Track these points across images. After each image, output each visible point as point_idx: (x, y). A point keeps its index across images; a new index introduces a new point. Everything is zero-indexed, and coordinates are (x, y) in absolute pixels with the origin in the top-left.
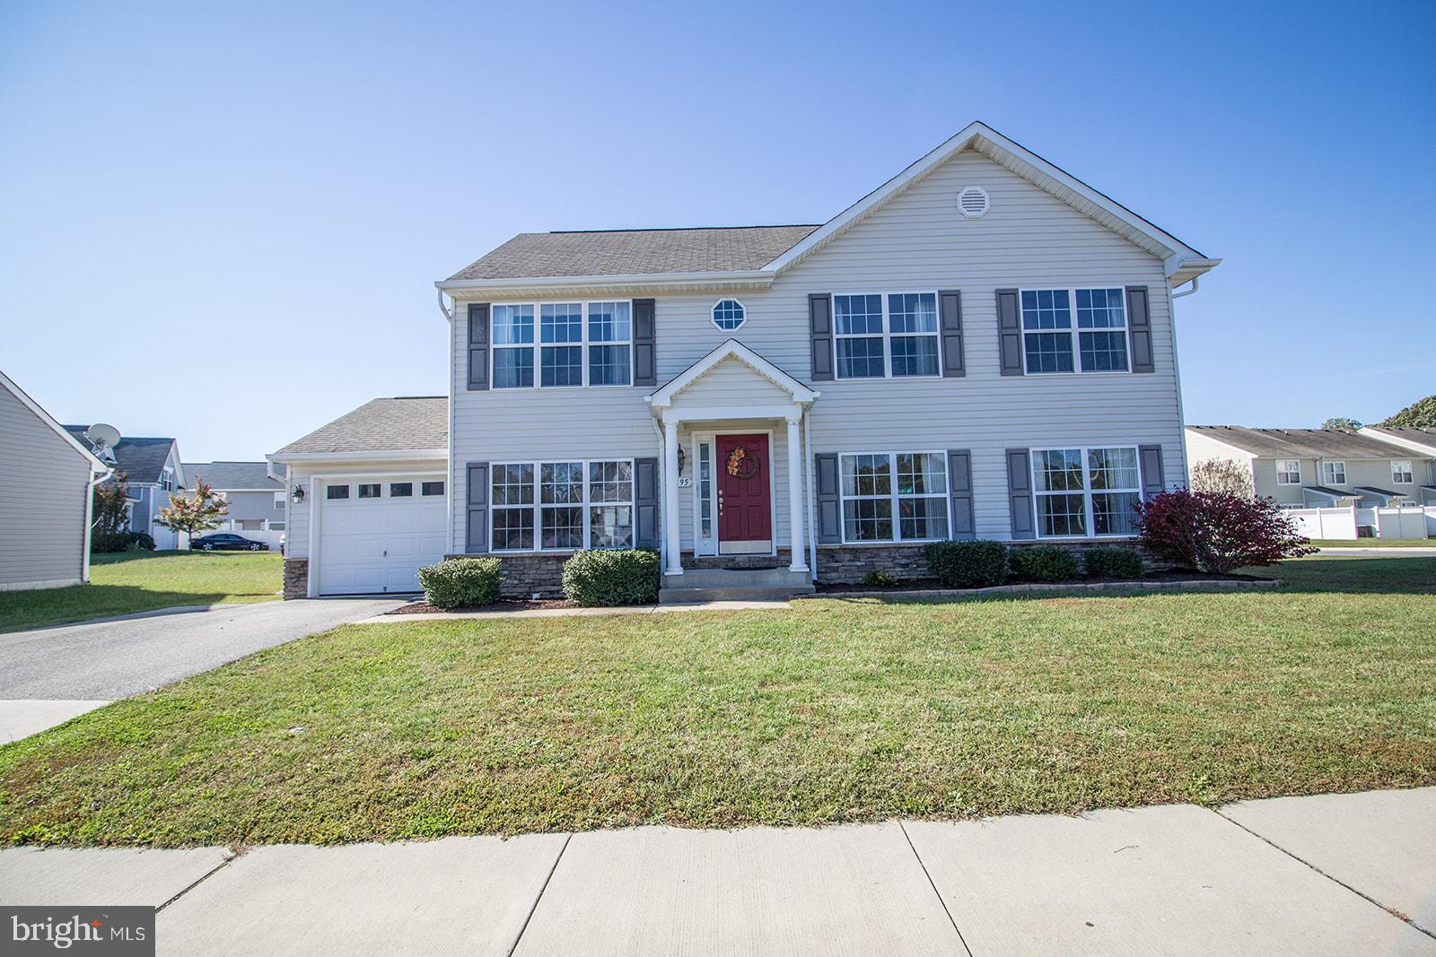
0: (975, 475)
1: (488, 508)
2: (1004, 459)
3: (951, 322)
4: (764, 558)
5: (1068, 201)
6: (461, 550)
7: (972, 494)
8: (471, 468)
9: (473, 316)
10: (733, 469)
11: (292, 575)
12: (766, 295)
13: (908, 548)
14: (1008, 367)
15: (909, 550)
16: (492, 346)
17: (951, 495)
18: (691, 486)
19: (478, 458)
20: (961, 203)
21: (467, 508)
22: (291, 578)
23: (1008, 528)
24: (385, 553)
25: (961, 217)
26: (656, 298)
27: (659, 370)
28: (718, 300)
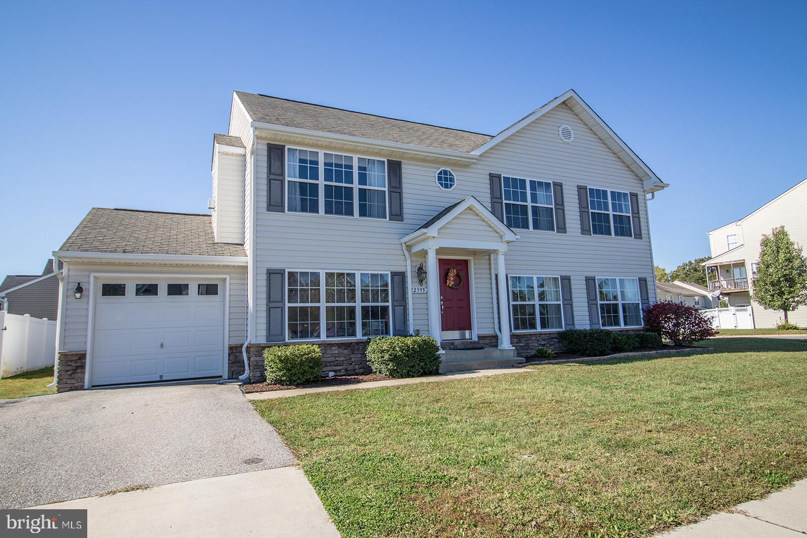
0: (573, 291)
1: (285, 305)
2: (584, 282)
3: (559, 201)
4: (474, 342)
6: (263, 340)
7: (572, 302)
8: (270, 273)
9: (272, 154)
11: (69, 368)
12: (466, 170)
14: (584, 231)
15: (545, 336)
16: (287, 179)
17: (563, 303)
19: (276, 266)
20: (561, 133)
21: (267, 305)
22: (67, 371)
23: (588, 322)
24: (162, 345)
25: (561, 141)
26: (402, 161)
27: (405, 211)
28: (440, 168)
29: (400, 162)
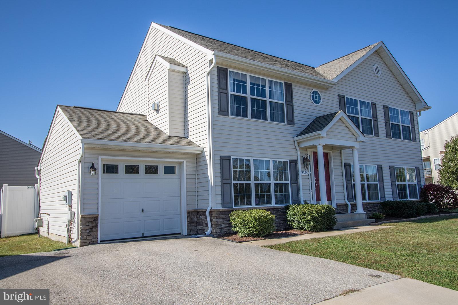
0: (384, 175)
1: (231, 182)
2: (389, 170)
3: (375, 115)
6: (220, 206)
7: (384, 183)
8: (222, 159)
9: (220, 74)
11: (87, 227)
12: (326, 91)
14: (388, 136)
15: (371, 205)
16: (229, 92)
17: (379, 183)
18: (309, 175)
19: (226, 154)
20: (374, 70)
21: (221, 182)
22: (87, 230)
23: (392, 195)
24: (143, 210)
25: (375, 76)
27: (295, 118)
28: (313, 90)
29: (292, 84)
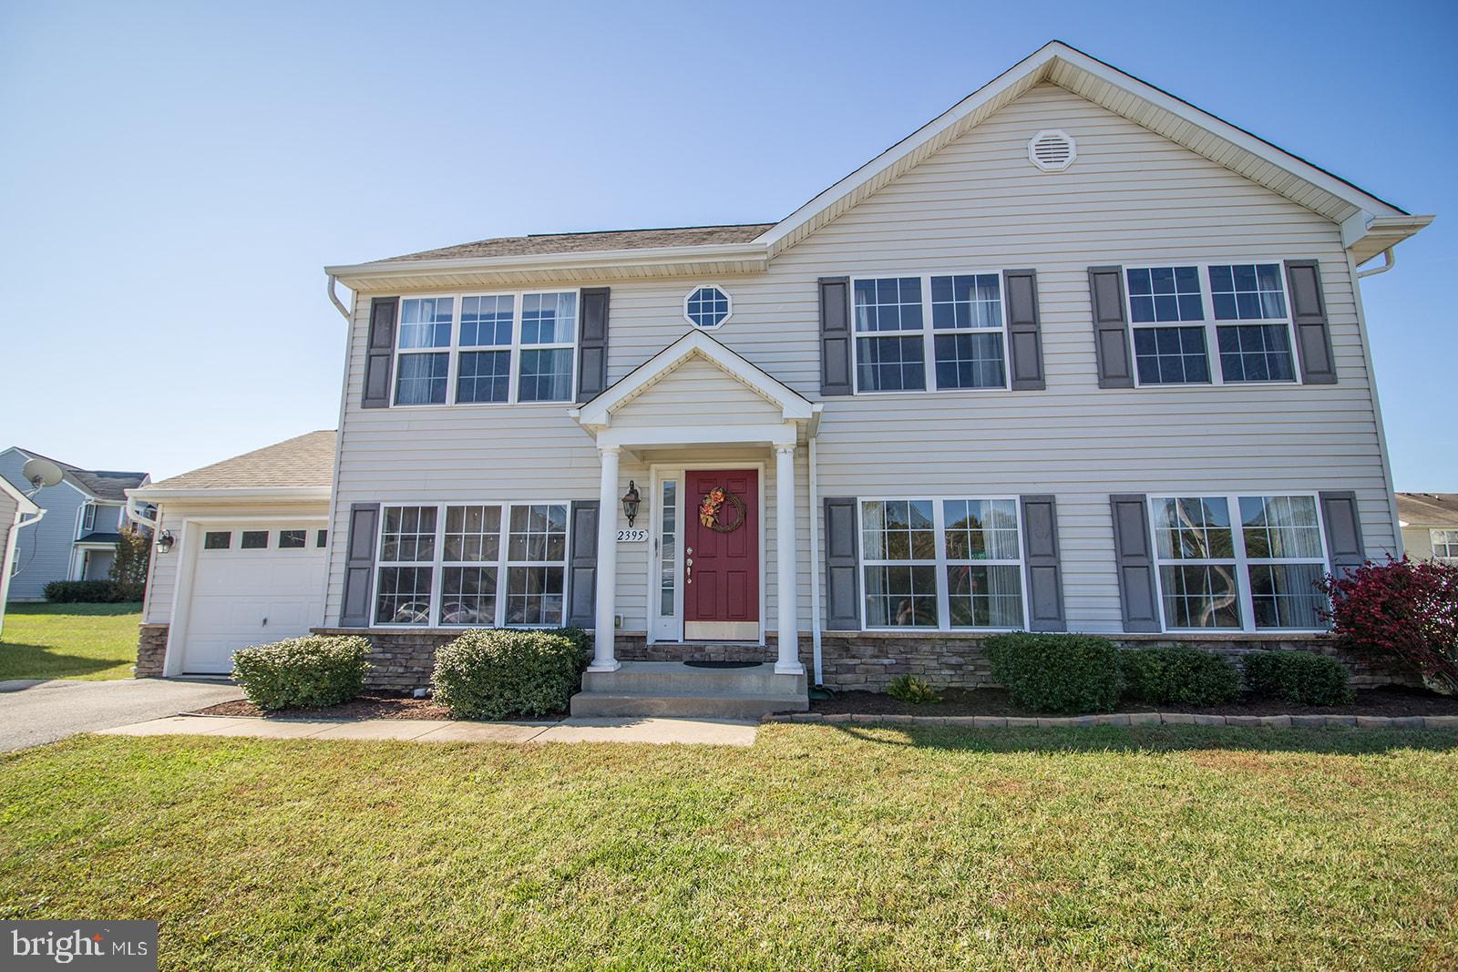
0: (1062, 533)
1: (374, 565)
2: (1107, 510)
3: (1023, 312)
4: (747, 649)
5: (1191, 146)
6: (333, 623)
7: (1059, 562)
8: (356, 511)
9: (377, 313)
10: (707, 519)
11: (148, 647)
12: (756, 281)
13: (961, 640)
14: (1110, 377)
15: (962, 644)
16: (398, 351)
17: (1026, 563)
18: (647, 541)
19: (366, 498)
20: (1034, 152)
21: (347, 564)
22: (148, 650)
23: (1117, 614)
24: (265, 621)
25: (1036, 172)
26: (612, 287)
28: (695, 287)
29: (609, 288)
